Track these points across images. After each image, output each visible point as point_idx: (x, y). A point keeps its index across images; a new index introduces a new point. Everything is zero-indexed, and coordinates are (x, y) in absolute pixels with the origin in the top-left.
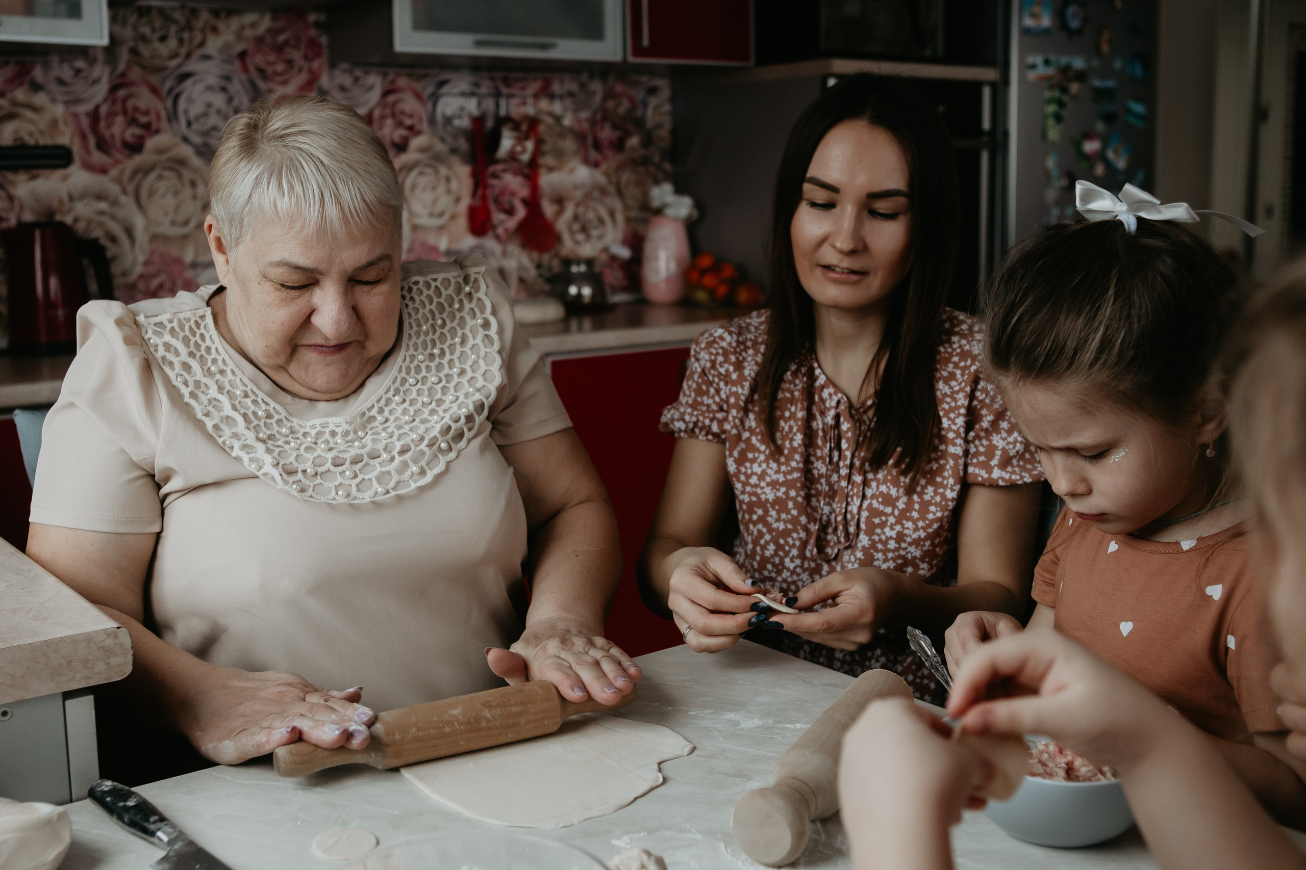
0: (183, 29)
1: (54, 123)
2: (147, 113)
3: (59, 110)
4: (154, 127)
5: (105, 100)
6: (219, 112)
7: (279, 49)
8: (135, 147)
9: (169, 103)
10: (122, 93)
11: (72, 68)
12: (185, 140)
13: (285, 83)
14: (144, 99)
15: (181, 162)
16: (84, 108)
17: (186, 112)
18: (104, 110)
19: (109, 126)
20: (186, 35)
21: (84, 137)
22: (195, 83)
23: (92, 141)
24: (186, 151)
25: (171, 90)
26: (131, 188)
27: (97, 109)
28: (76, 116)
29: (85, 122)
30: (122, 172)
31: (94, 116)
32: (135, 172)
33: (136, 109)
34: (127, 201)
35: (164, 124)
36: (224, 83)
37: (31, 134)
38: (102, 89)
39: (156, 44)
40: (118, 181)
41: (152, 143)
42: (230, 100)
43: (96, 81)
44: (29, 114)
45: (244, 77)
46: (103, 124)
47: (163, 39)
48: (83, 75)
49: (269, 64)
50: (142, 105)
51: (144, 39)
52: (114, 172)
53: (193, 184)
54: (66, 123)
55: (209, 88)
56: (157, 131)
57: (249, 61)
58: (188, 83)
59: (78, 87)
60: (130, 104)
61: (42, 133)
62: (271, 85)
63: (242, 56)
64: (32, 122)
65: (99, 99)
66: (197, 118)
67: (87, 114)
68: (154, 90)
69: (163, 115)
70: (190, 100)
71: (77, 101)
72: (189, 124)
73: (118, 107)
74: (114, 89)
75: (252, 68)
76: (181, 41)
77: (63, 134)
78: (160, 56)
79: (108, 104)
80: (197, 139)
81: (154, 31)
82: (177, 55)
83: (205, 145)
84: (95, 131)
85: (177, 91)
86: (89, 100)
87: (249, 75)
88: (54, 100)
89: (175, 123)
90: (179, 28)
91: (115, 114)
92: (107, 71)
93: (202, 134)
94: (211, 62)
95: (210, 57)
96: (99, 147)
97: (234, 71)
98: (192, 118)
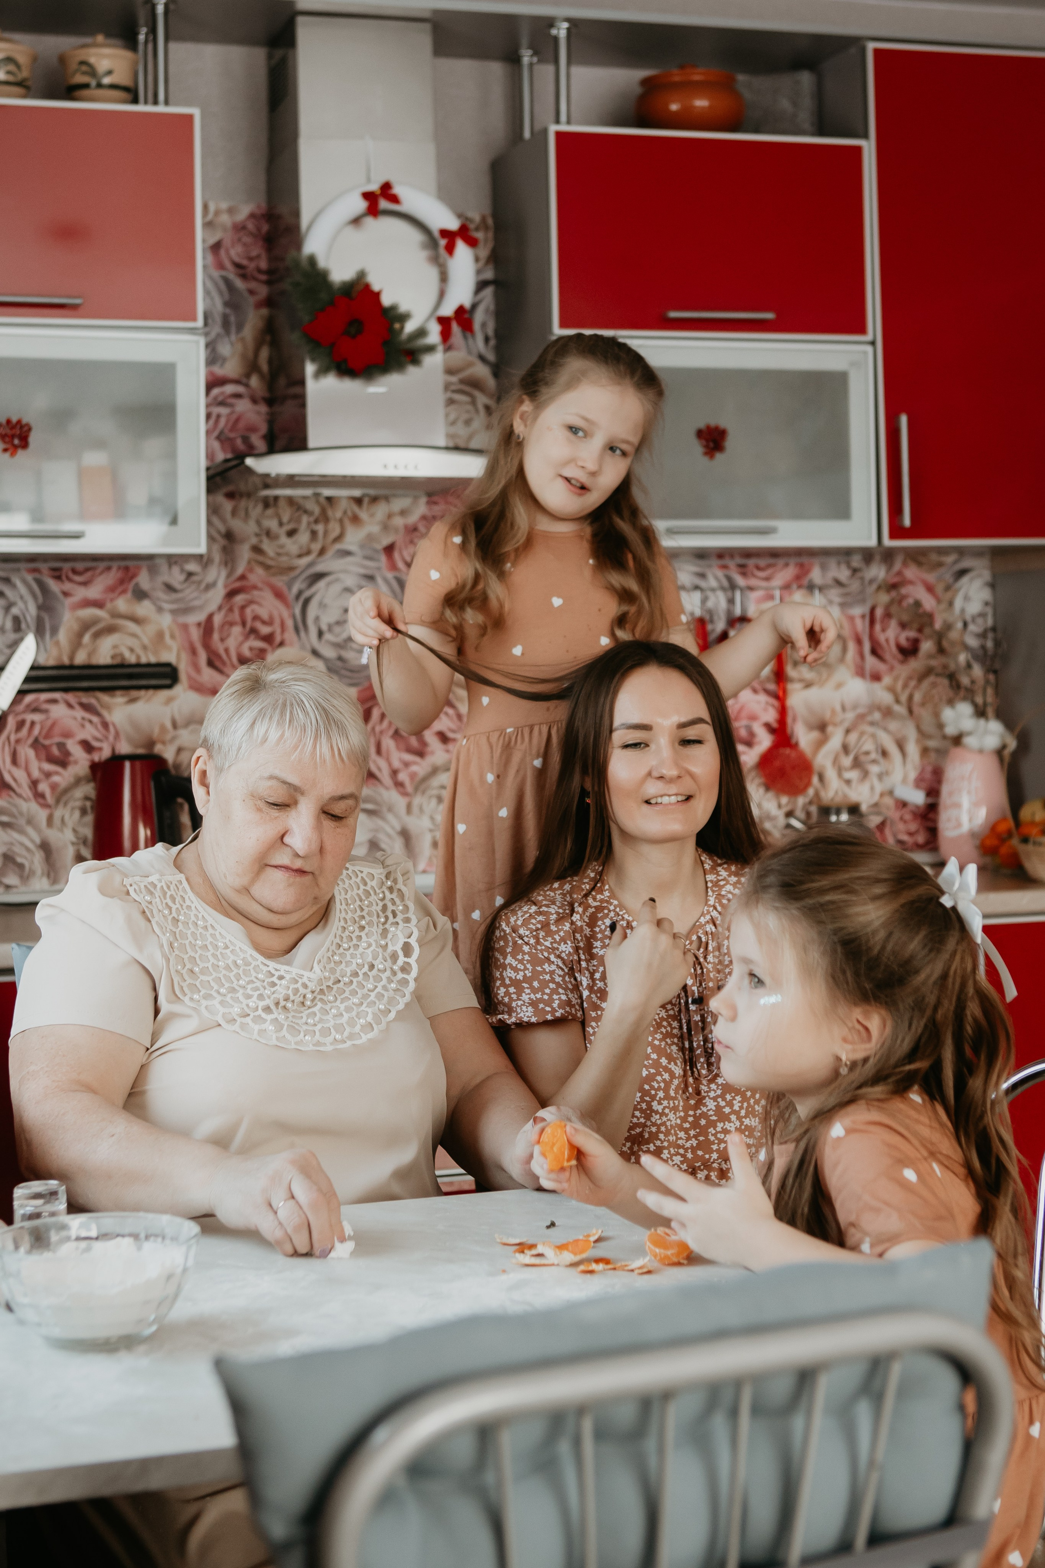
0: (316, 521)
1: (160, 635)
2: (269, 623)
3: (166, 621)
4: (278, 639)
5: (220, 608)
9: (297, 611)
10: (239, 599)
11: (182, 570)
12: (315, 653)
14: (267, 605)
16: (193, 619)
17: (317, 619)
18: (217, 620)
19: (222, 640)
20: (320, 528)
21: (194, 652)
22: (329, 584)
23: (203, 657)
25: (300, 593)
27: (210, 618)
28: (185, 627)
29: (196, 635)
31: (207, 627)
33: (256, 618)
35: (290, 635)
37: (132, 650)
38: (217, 595)
39: (284, 539)
43: (209, 587)
44: (131, 626)
45: (390, 575)
46: (216, 636)
47: (291, 533)
48: (195, 578)
50: (264, 614)
51: (268, 533)
54: (173, 637)
56: (282, 644)
57: (396, 555)
58: (321, 584)
59: (190, 593)
60: (249, 612)
61: (145, 648)
63: (389, 550)
64: (134, 635)
65: (213, 607)
66: (330, 628)
67: (199, 624)
68: (279, 595)
69: (290, 623)
70: (322, 605)
71: (187, 611)
72: (320, 634)
73: (236, 616)
74: (231, 594)
75: (400, 565)
76: (314, 534)
77: (169, 649)
78: (287, 554)
79: (223, 612)
80: (329, 653)
81: (281, 524)
82: (308, 552)
83: (340, 658)
84: (207, 645)
85: (307, 594)
86: (201, 608)
87: (397, 574)
88: (160, 610)
89: (302, 634)
90: (312, 519)
91: (232, 624)
92: (224, 573)
93: (338, 646)
94: (349, 559)
95: (348, 553)
96: (211, 664)
97: (379, 569)
98: (324, 627)
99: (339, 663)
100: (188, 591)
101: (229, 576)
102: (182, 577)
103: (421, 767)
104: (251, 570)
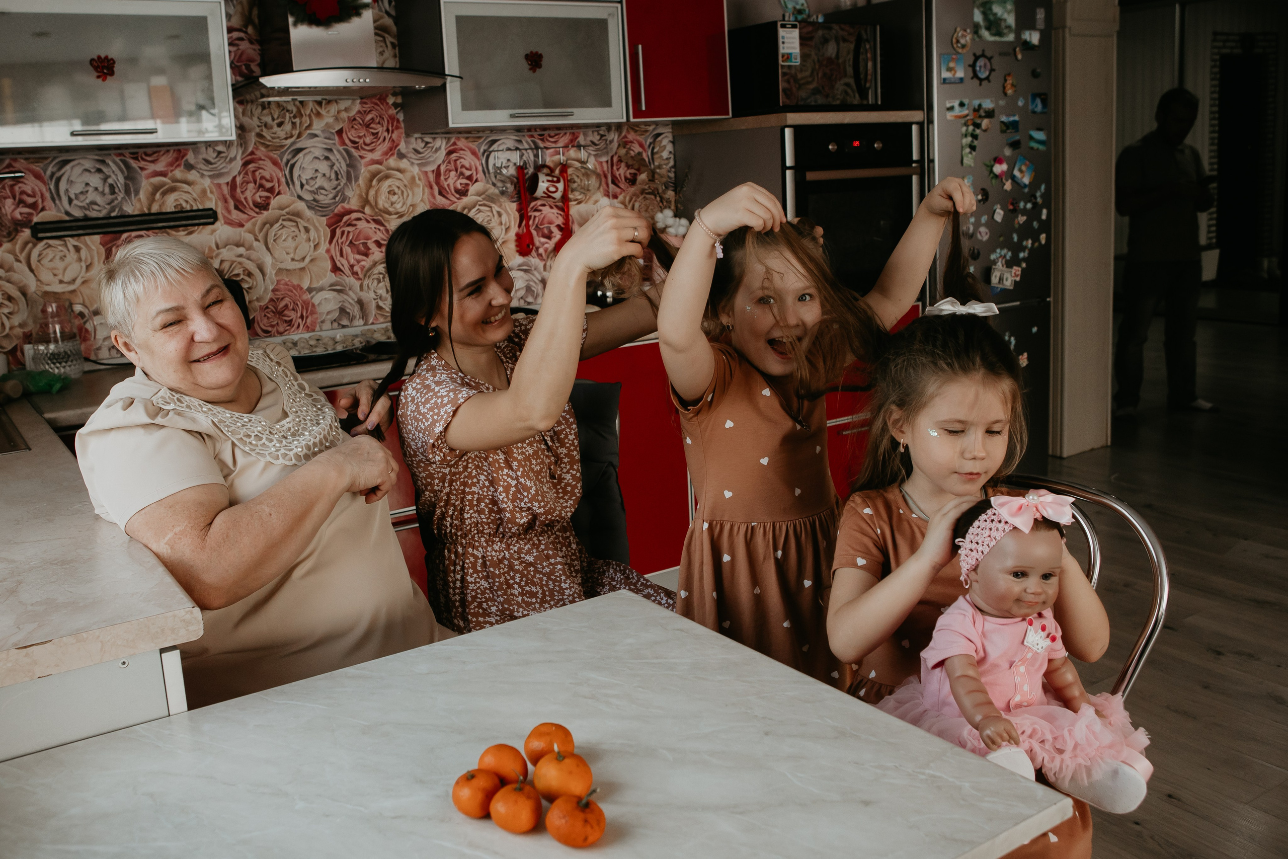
0: (295, 117)
1: (204, 191)
2: (270, 180)
3: (207, 182)
4: (276, 190)
5: (240, 173)
6: (324, 175)
7: (368, 126)
8: (263, 206)
9: (287, 172)
10: (251, 167)
11: (214, 150)
12: (300, 197)
13: (372, 151)
14: (268, 170)
15: (298, 214)
16: (224, 181)
17: (299, 177)
18: (239, 180)
19: (242, 192)
20: (297, 120)
21: (226, 201)
22: (305, 155)
23: (231, 204)
24: (301, 206)
25: (288, 162)
26: (260, 237)
27: (234, 178)
28: (219, 186)
29: (226, 190)
30: (254, 225)
31: (233, 185)
32: (264, 224)
33: (262, 178)
34: (259, 246)
35: (284, 187)
36: (326, 154)
37: (187, 202)
38: (239, 163)
39: (276, 129)
40: (251, 232)
41: (274, 202)
42: (332, 166)
43: (232, 160)
44: (185, 187)
45: (341, 148)
46: (239, 190)
47: (280, 125)
48: (223, 155)
49: (360, 137)
50: (267, 175)
51: (266, 125)
52: (248, 225)
53: (307, 230)
54: (211, 192)
55: (316, 158)
56: (279, 193)
57: (344, 136)
58: (301, 155)
59: (220, 165)
60: (258, 174)
61: (195, 200)
62: (362, 153)
63: (340, 132)
64: (187, 192)
65: (235, 172)
66: (308, 182)
67: (228, 183)
68: (275, 163)
69: (283, 180)
70: (302, 168)
71: (220, 175)
72: (302, 186)
73: (250, 177)
74: (246, 164)
75: (347, 141)
76: (294, 124)
77: (210, 199)
78: (279, 138)
79: (241, 176)
80: (308, 197)
81: (273, 119)
82: (292, 136)
83: (315, 200)
84: (233, 196)
85: (292, 162)
86: (228, 173)
87: (345, 147)
88: (202, 176)
89: (291, 186)
90: (292, 115)
91: (248, 183)
92: (240, 152)
93: (312, 192)
94: (316, 139)
95: (316, 136)
96: (236, 208)
97: (334, 144)
98: (304, 182)
99: (315, 203)
100: (219, 163)
101: (243, 153)
102: (215, 155)
103: (367, 263)
104: (257, 149)
